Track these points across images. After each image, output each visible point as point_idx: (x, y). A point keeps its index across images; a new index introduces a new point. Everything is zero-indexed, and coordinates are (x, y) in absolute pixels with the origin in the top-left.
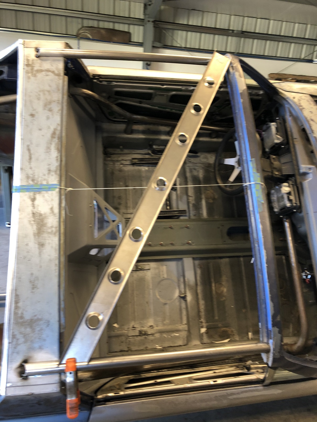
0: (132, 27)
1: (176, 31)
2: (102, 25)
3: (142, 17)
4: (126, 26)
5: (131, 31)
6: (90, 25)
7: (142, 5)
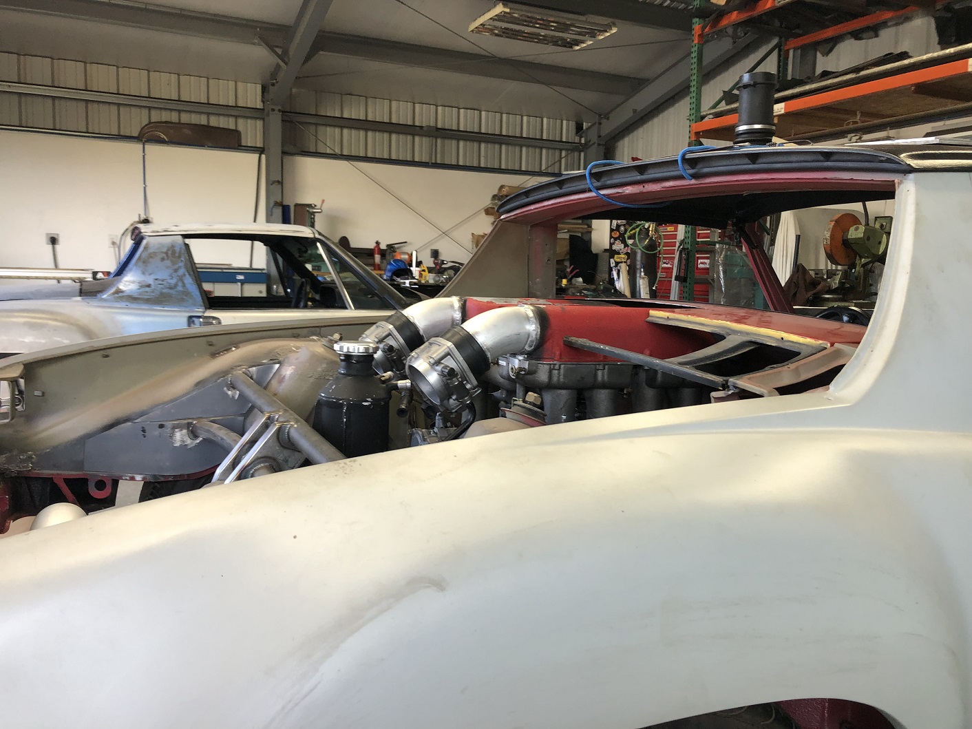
0: (241, 121)
1: (321, 129)
2: (185, 118)
3: (259, 105)
4: (232, 120)
5: (240, 128)
6: (164, 120)
7: (259, 87)
